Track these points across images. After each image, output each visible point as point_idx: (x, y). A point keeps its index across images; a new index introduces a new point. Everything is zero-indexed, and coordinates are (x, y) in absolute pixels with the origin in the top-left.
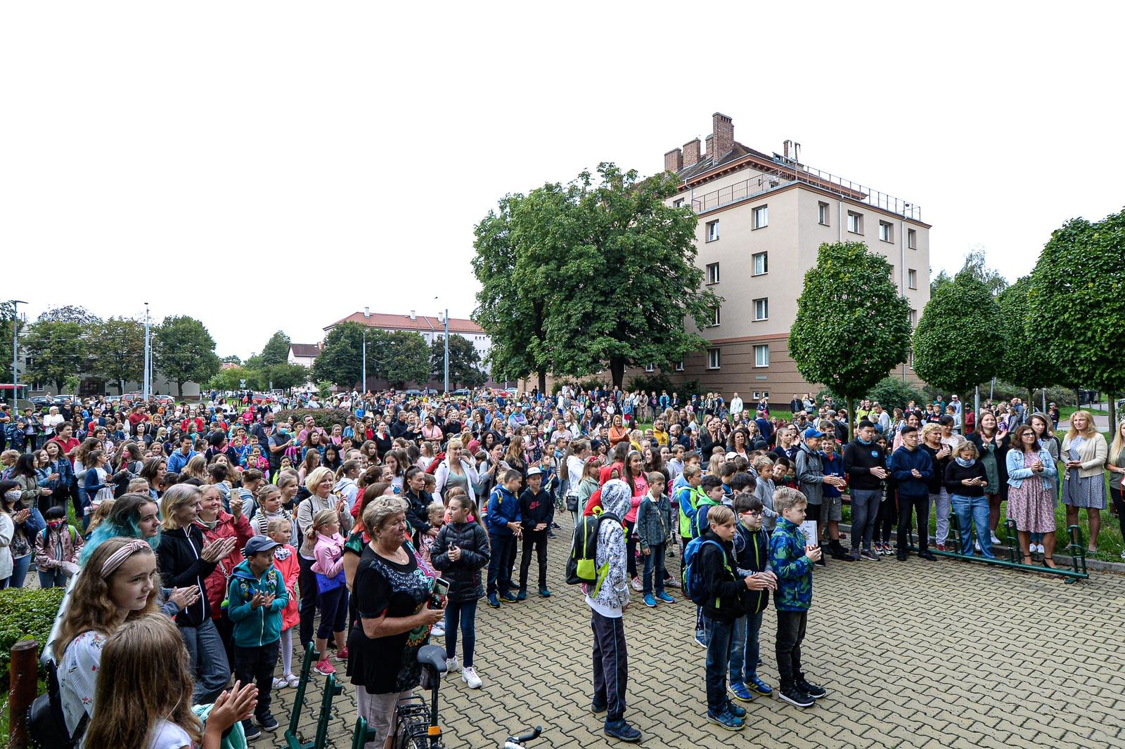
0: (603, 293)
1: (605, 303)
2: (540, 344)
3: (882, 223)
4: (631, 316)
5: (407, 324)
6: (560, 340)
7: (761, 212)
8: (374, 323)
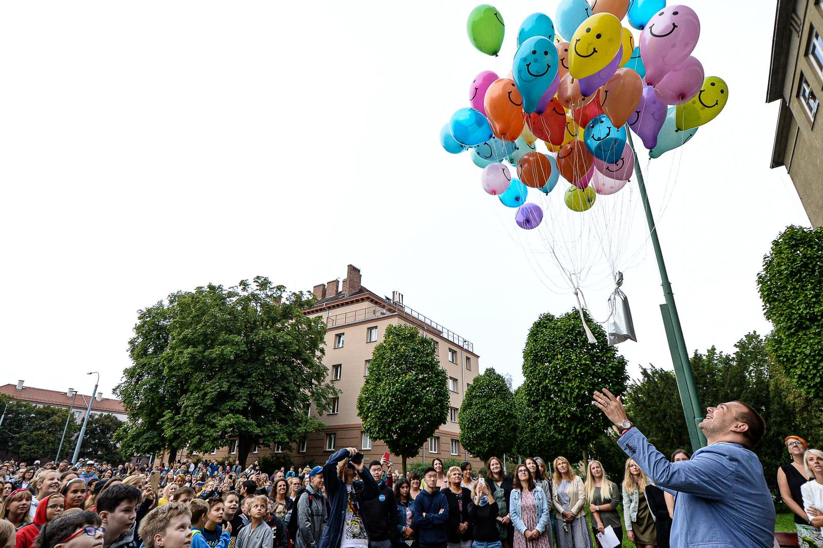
3: (450, 350)
4: (262, 398)
7: (374, 331)
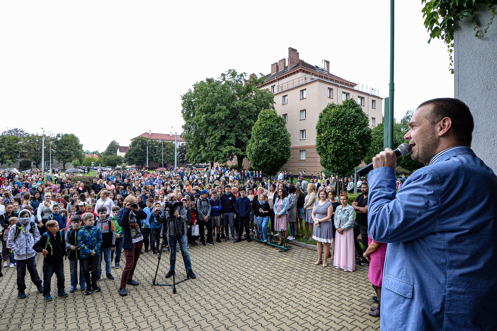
0: (230, 127)
1: (231, 131)
2: (204, 149)
3: (359, 97)
4: (242, 137)
5: (168, 138)
6: (212, 147)
7: (304, 92)
8: (153, 137)
